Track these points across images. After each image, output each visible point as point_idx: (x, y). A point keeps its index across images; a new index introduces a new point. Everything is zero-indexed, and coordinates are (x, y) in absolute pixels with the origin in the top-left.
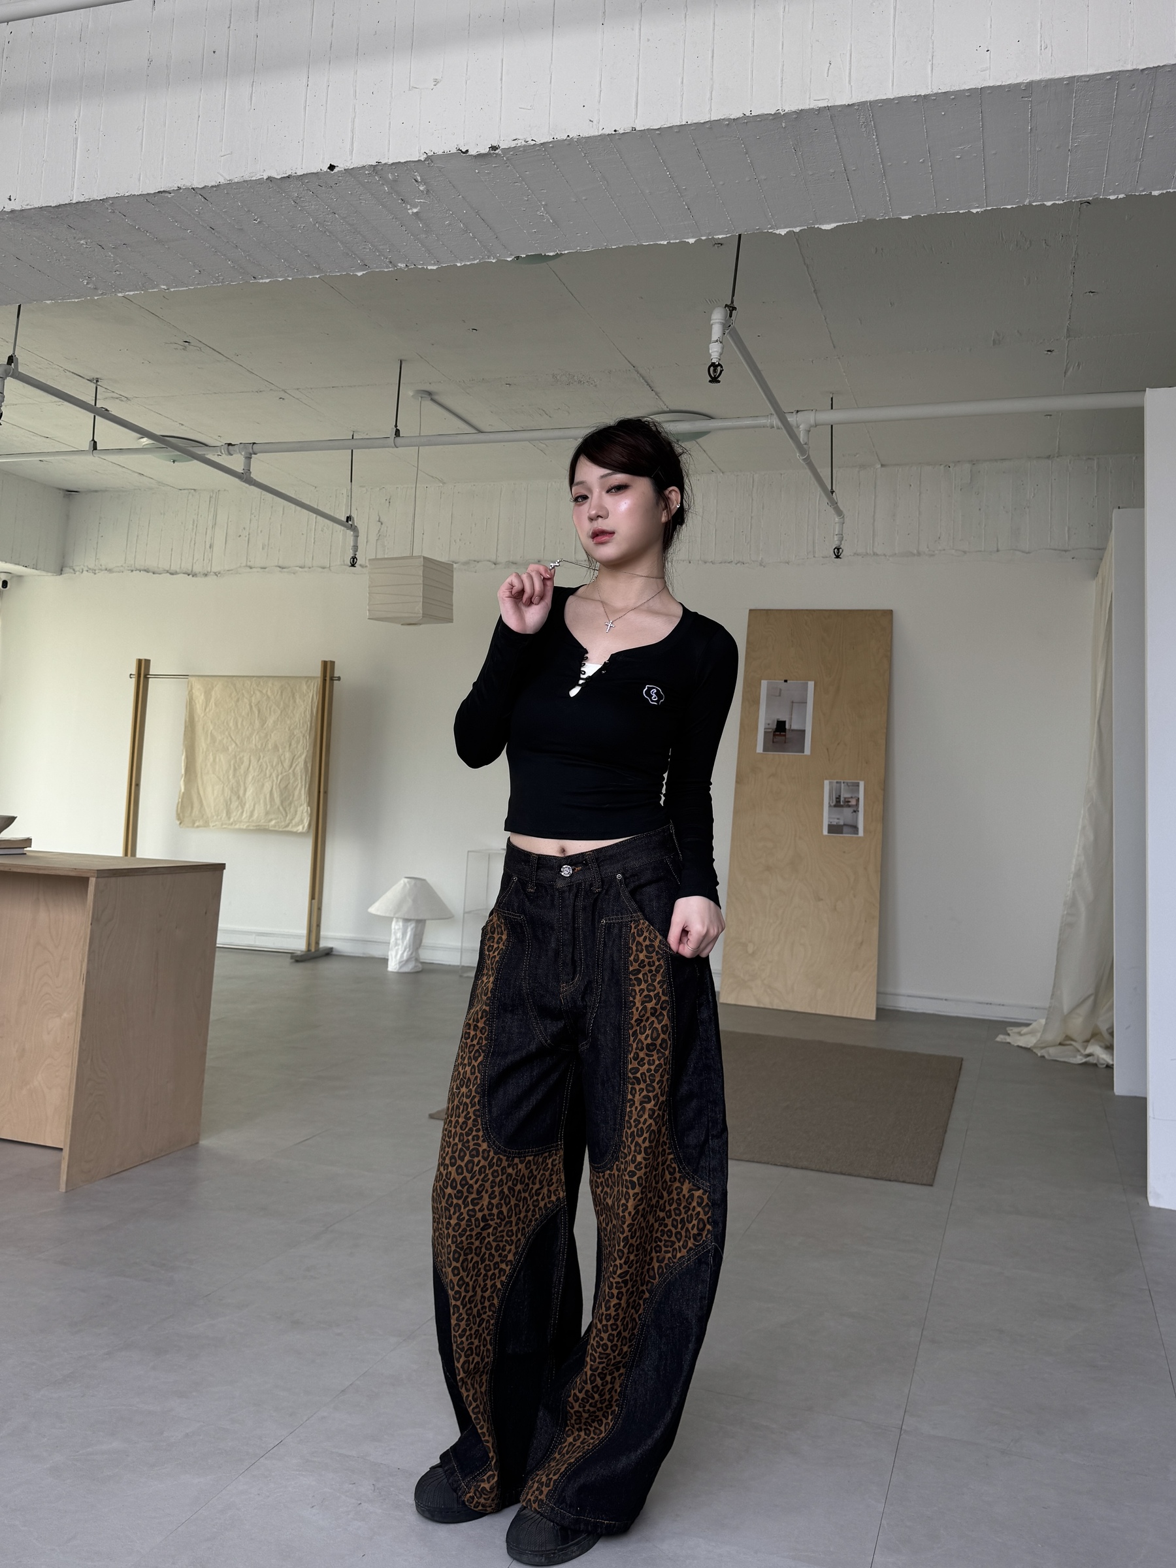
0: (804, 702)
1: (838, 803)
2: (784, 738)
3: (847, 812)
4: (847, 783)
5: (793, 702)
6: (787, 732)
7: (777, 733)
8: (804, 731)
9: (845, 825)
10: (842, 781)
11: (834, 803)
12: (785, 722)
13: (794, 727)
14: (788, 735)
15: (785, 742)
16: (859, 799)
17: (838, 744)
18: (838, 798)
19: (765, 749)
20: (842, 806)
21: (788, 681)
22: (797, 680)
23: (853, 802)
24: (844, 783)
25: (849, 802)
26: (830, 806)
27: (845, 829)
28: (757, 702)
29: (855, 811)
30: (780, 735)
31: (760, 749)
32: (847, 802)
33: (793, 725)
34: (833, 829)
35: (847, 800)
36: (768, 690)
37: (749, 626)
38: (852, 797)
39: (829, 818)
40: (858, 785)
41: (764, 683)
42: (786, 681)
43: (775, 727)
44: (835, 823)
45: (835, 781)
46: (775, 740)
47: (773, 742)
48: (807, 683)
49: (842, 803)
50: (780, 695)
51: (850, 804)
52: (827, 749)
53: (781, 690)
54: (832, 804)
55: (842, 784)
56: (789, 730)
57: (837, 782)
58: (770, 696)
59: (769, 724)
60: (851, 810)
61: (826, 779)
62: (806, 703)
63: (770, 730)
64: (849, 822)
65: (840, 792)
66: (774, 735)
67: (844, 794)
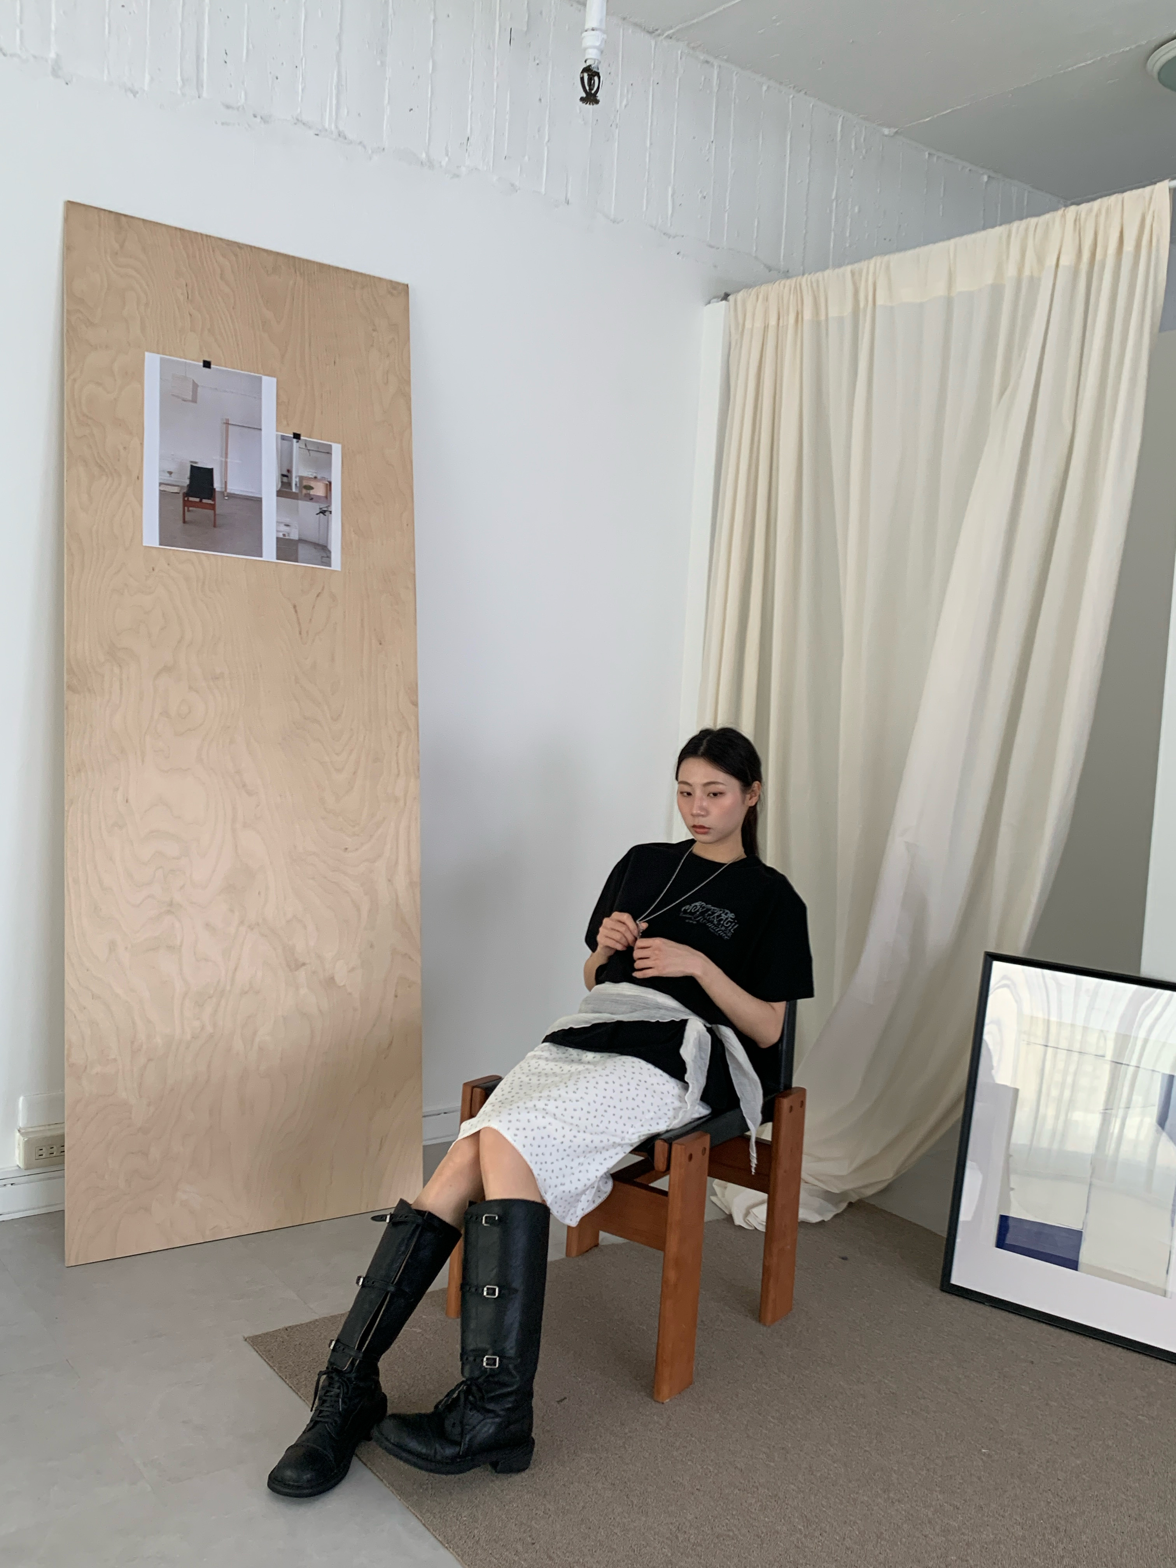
1: (290, 487)
3: (308, 509)
9: (306, 541)
16: (330, 483)
18: (284, 476)
20: (294, 496)
23: (319, 490)
25: (312, 488)
27: (302, 550)
29: (323, 512)
32: (306, 488)
34: (286, 549)
35: (305, 483)
38: (315, 478)
40: (330, 452)
49: (294, 490)
51: (312, 492)
60: (317, 507)
64: (312, 535)
65: (293, 457)
67: (299, 471)
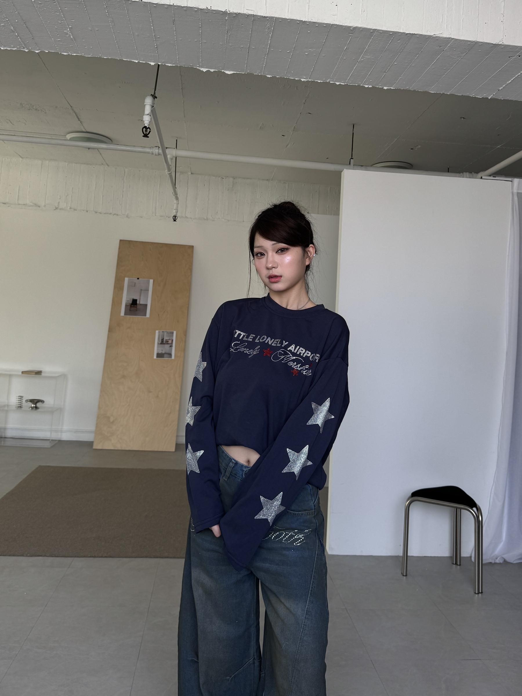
0: (147, 290)
1: (162, 342)
2: (135, 308)
3: (167, 346)
4: (168, 332)
5: (141, 290)
6: (138, 306)
7: (133, 306)
8: (146, 305)
9: (165, 353)
10: (165, 331)
11: (160, 342)
12: (136, 300)
13: (142, 302)
14: (138, 307)
15: (136, 311)
16: (173, 340)
17: (164, 312)
18: (163, 340)
19: (125, 314)
20: (164, 344)
21: (140, 279)
22: (144, 278)
23: (170, 342)
24: (166, 332)
25: (168, 341)
26: (158, 344)
27: (165, 355)
28: (122, 289)
29: (171, 346)
30: (134, 307)
31: (122, 313)
32: (167, 342)
33: (141, 301)
34: (159, 355)
35: (167, 341)
36: (128, 283)
37: (119, 248)
38: (169, 339)
39: (158, 350)
40: (173, 333)
41: (126, 279)
42: (138, 279)
43: (131, 302)
44: (160, 352)
45: (161, 331)
46: (131, 309)
47: (130, 310)
48: (149, 281)
49: (164, 342)
50: (135, 286)
51: (169, 342)
52: (158, 315)
53: (135, 283)
54: (159, 343)
55: (165, 333)
56: (139, 304)
57: (162, 332)
58: (129, 286)
59: (128, 301)
60: (169, 345)
61: (157, 330)
62: (148, 290)
63: (129, 304)
64: (167, 352)
65: (164, 337)
66: (131, 307)
67: (166, 338)
